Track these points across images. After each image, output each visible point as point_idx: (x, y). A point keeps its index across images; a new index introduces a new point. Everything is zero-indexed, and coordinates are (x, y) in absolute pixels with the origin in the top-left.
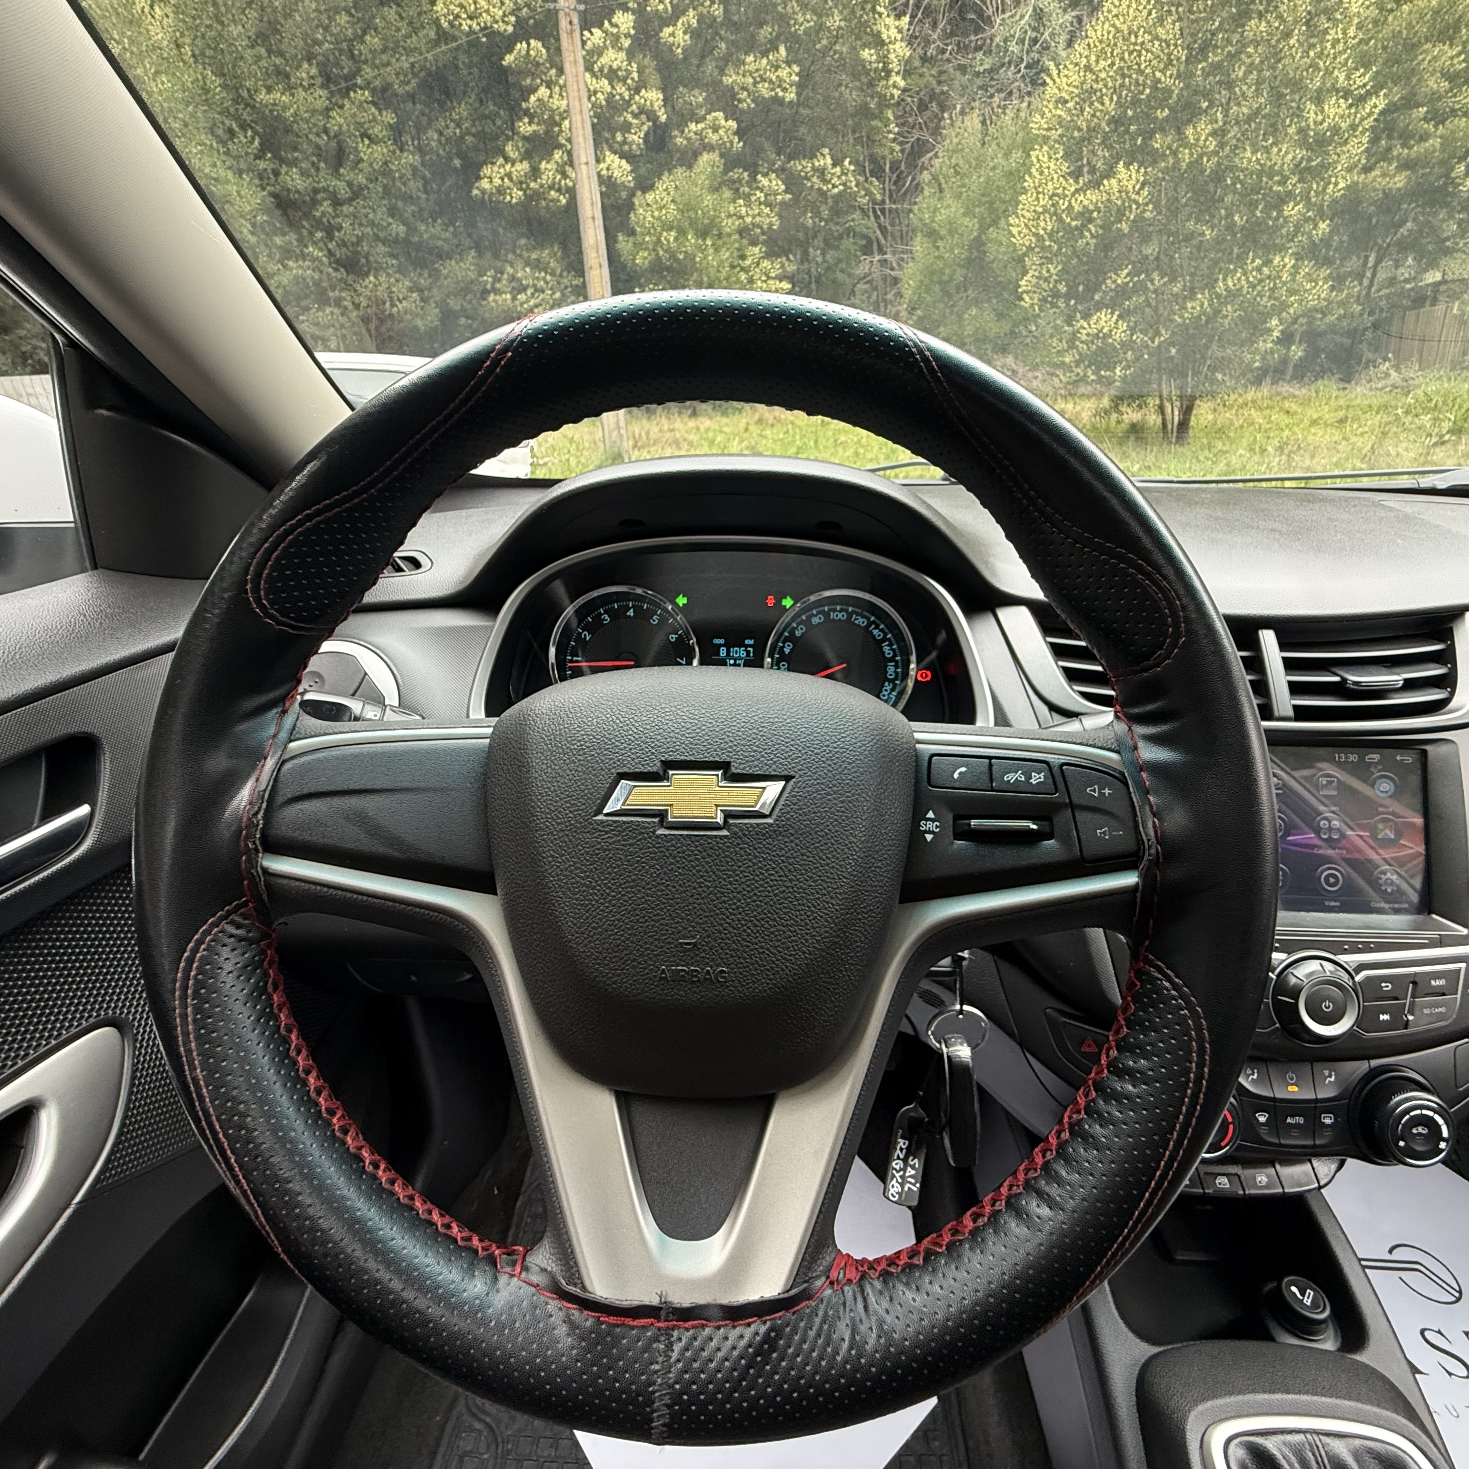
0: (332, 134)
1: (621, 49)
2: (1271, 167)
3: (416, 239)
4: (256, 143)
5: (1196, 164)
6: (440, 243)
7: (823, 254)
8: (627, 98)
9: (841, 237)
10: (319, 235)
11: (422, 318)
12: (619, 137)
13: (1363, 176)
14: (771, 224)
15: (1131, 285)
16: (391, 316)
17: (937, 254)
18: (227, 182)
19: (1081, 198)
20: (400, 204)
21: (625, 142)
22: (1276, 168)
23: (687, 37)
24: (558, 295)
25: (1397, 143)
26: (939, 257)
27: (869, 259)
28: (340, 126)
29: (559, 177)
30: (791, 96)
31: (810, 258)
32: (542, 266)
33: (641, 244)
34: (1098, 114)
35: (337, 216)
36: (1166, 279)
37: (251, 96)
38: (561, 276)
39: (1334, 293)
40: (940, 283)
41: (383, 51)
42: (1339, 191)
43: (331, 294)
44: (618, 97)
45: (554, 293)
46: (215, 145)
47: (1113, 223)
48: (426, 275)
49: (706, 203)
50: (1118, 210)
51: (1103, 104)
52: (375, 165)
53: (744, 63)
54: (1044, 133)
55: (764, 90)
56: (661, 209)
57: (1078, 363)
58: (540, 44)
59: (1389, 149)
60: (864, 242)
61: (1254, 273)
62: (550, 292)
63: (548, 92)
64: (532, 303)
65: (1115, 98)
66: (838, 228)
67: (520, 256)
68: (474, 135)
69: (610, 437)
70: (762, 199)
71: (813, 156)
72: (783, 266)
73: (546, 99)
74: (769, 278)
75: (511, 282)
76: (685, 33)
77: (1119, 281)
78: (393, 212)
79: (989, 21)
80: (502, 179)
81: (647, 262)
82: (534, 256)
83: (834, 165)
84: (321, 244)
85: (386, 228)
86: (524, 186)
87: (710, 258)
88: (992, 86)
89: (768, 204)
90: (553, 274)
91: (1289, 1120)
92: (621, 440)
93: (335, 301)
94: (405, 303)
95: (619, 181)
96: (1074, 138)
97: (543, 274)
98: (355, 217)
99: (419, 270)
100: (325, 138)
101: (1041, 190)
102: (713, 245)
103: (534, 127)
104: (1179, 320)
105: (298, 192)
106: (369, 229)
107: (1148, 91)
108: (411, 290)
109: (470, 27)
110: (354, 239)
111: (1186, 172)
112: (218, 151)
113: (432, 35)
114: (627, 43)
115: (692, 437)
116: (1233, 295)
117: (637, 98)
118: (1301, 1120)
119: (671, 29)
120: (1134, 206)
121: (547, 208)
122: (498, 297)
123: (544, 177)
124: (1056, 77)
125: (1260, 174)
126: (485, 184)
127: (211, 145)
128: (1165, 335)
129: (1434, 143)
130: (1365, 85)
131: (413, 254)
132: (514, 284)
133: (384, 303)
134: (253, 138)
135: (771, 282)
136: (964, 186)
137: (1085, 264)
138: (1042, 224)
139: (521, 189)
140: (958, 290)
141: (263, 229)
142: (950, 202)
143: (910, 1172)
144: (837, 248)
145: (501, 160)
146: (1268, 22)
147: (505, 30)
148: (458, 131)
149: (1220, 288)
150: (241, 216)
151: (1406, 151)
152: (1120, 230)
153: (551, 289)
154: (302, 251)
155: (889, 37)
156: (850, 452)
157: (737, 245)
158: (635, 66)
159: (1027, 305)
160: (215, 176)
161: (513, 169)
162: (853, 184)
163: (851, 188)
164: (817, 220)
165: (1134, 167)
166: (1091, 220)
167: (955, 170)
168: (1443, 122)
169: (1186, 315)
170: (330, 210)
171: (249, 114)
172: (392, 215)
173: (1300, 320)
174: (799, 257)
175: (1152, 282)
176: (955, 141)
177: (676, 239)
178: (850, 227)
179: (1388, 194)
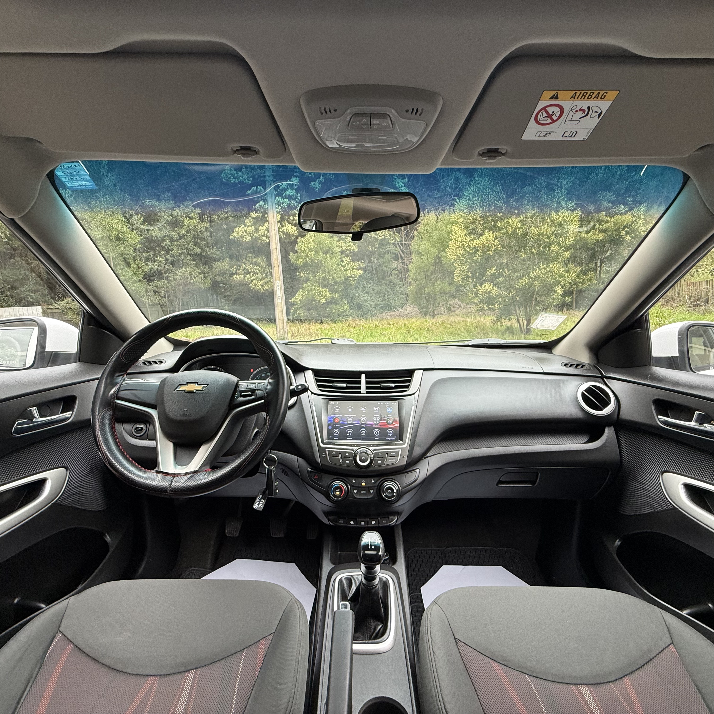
0: (174, 216)
1: (293, 189)
2: (542, 233)
3: (204, 254)
4: (142, 219)
5: (514, 232)
6: (215, 256)
7: (377, 260)
8: (296, 205)
9: (385, 253)
10: (163, 253)
11: (203, 284)
12: (291, 218)
13: (586, 235)
15: (497, 273)
17: (422, 261)
18: (127, 233)
19: (472, 243)
20: (199, 241)
22: (544, 233)
23: (320, 185)
24: (264, 275)
25: (597, 224)
26: (423, 262)
27: (397, 262)
28: (178, 213)
29: (266, 232)
31: (372, 261)
32: (257, 264)
33: (300, 256)
34: (475, 214)
35: (172, 246)
36: (510, 272)
38: (265, 268)
39: (585, 276)
40: (424, 271)
42: (571, 241)
43: (164, 275)
44: (292, 205)
45: (262, 275)
46: (124, 220)
47: (486, 252)
48: (207, 268)
49: (327, 242)
50: (488, 247)
51: (477, 211)
52: (190, 227)
54: (456, 220)
56: (308, 243)
57: (480, 302)
58: (261, 187)
59: (595, 226)
60: (394, 256)
61: (544, 270)
62: (260, 274)
63: (264, 203)
64: (252, 278)
65: (481, 209)
66: (383, 250)
67: (249, 260)
68: (233, 217)
69: (280, 332)
72: (359, 264)
73: (263, 205)
74: (353, 269)
76: (319, 184)
77: (492, 272)
78: (196, 244)
80: (243, 232)
81: (302, 263)
82: (254, 260)
84: (163, 256)
85: (192, 250)
86: (252, 235)
87: (328, 262)
88: (442, 202)
90: (262, 267)
91: (362, 492)
92: (285, 333)
93: (166, 278)
94: (197, 278)
95: (291, 234)
96: (468, 222)
97: (258, 267)
98: (179, 246)
99: (204, 266)
100: (171, 217)
101: (457, 240)
102: (330, 257)
103: (257, 214)
104: (518, 287)
105: (156, 237)
106: (185, 251)
107: (493, 207)
108: (200, 273)
109: (234, 181)
110: (178, 254)
111: (511, 234)
112: (125, 222)
113: (219, 184)
114: (296, 187)
115: (319, 332)
116: (537, 278)
118: (365, 492)
119: (314, 183)
120: (493, 246)
121: (261, 243)
122: (237, 276)
123: (260, 232)
124: (458, 202)
125: (539, 235)
126: (235, 234)
127: (122, 220)
128: (514, 292)
129: (611, 224)
130: (573, 206)
131: (203, 260)
132: (245, 271)
133: (188, 278)
134: (141, 217)
135: (354, 270)
136: (431, 236)
137: (478, 266)
138: (459, 251)
139: (250, 236)
140: (432, 274)
141: (139, 250)
142: (425, 242)
143: (261, 502)
144: (383, 258)
145: (243, 226)
146: (532, 187)
147: (248, 183)
148: (226, 215)
149: (531, 275)
150: (130, 246)
151: (601, 226)
152: (489, 254)
153: (261, 273)
154: (154, 259)
155: (399, 186)
156: (386, 338)
157: (340, 257)
158: (299, 195)
159: (456, 281)
160: (122, 231)
161: (248, 229)
162: (388, 235)
163: (387, 237)
164: (373, 248)
165: (491, 233)
166: (478, 250)
167: (427, 231)
168: (613, 217)
169: (520, 285)
170: (169, 243)
172: (195, 245)
173: (573, 286)
174: (367, 261)
175: (505, 272)
176: (426, 221)
177: (314, 255)
178: (388, 250)
179: (598, 241)
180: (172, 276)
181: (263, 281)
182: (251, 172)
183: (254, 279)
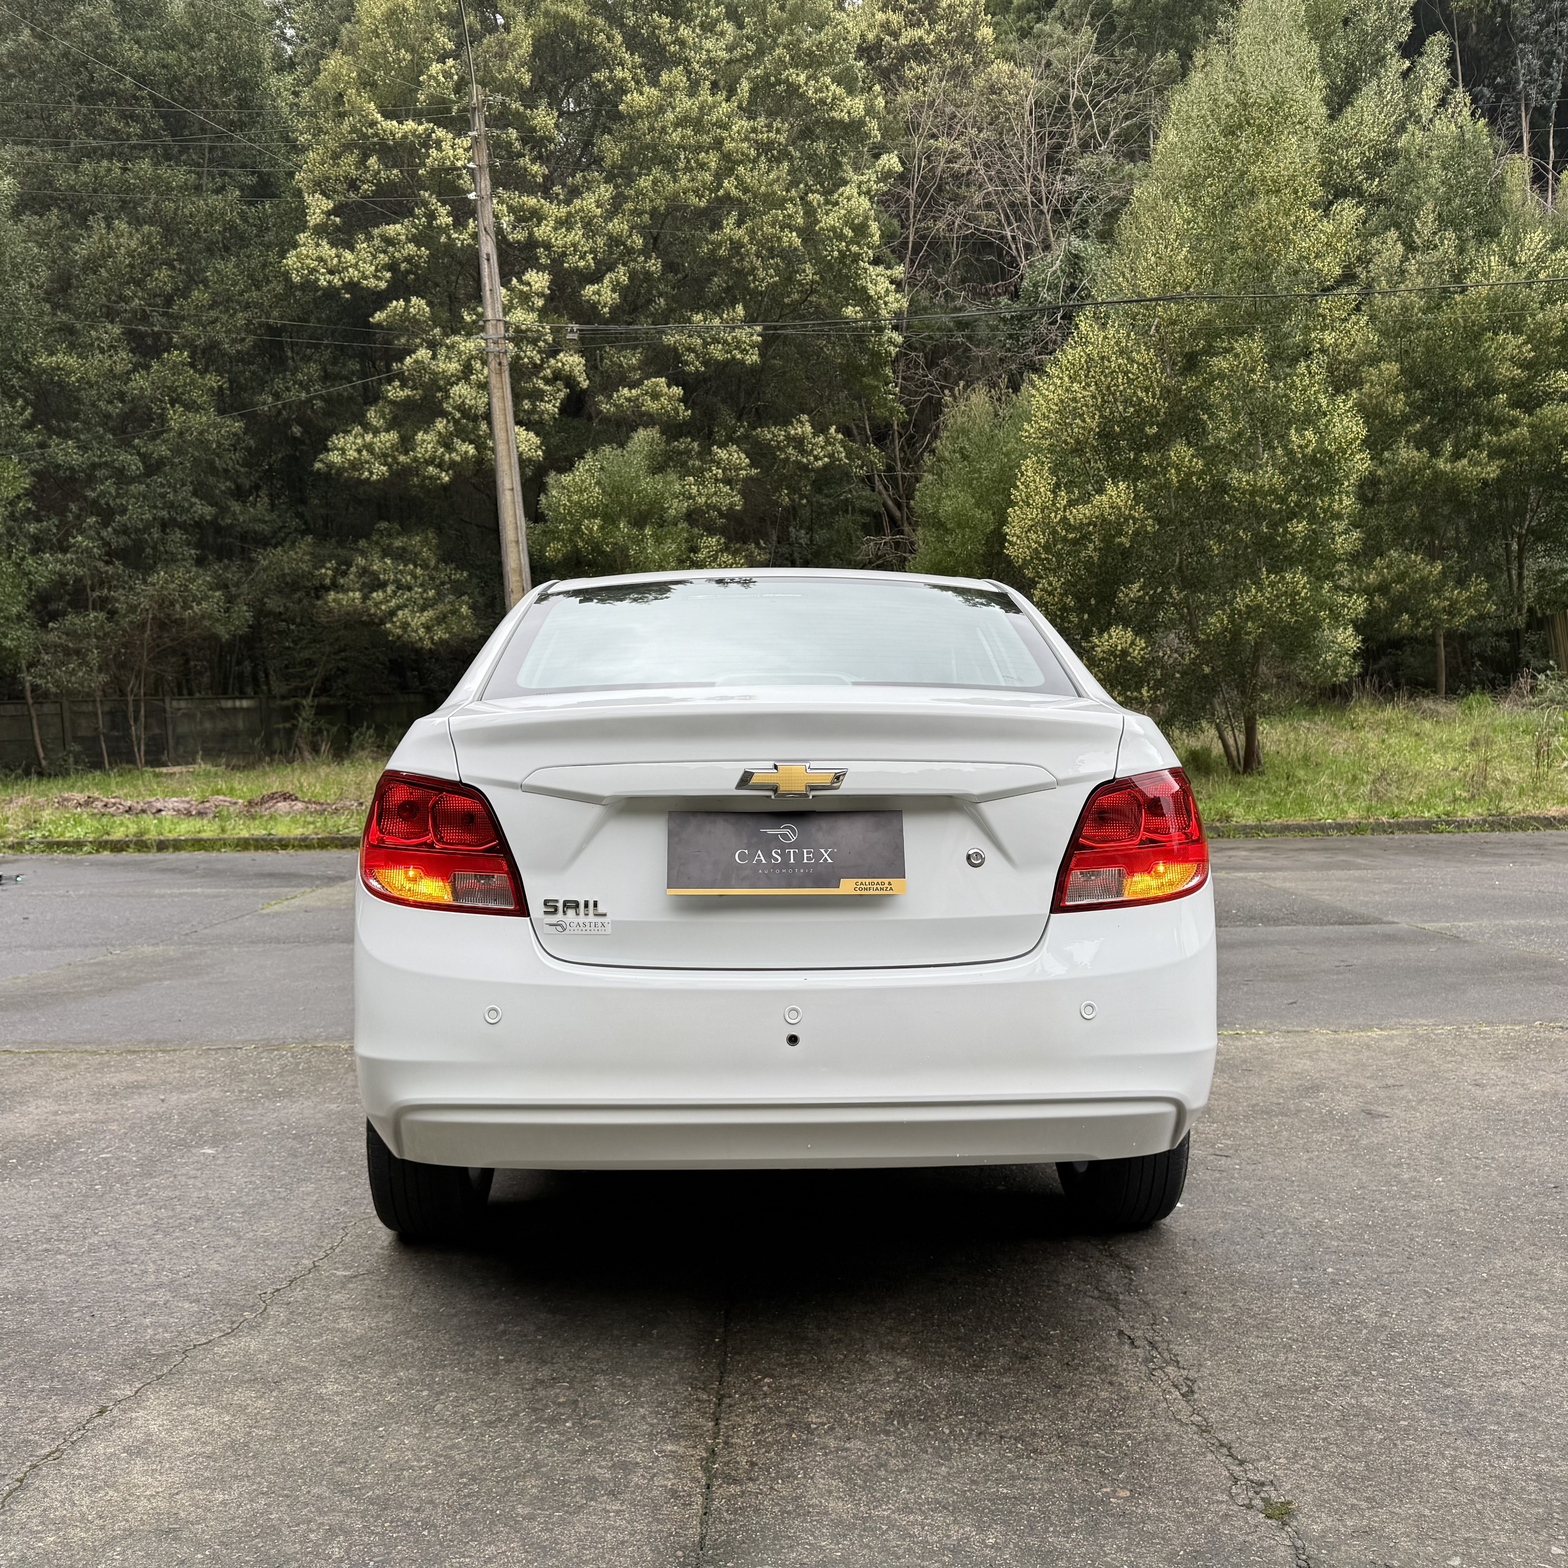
0: (129, 400)
1: (532, 309)
3: (227, 522)
4: (27, 413)
5: (1185, 483)
6: (260, 527)
8: (538, 361)
9: (834, 512)
10: (91, 520)
11: (226, 624)
14: (732, 504)
15: (1147, 598)
16: (180, 622)
17: (945, 549)
19: (1075, 511)
20: (210, 480)
21: (534, 410)
23: (616, 295)
25: (1486, 430)
26: (949, 554)
28: (142, 390)
29: (441, 450)
30: (753, 358)
32: (409, 556)
33: (553, 532)
35: (118, 496)
36: (1185, 593)
37: (26, 359)
38: (436, 568)
41: (211, 307)
47: (1112, 537)
48: (236, 568)
49: (644, 485)
50: (1116, 525)
51: (1084, 421)
52: (185, 435)
53: (689, 320)
54: (1036, 441)
55: (717, 352)
56: (581, 492)
60: (869, 518)
63: (431, 353)
64: (392, 604)
65: (1097, 416)
66: (830, 500)
67: (377, 543)
68: (325, 399)
70: (720, 476)
71: (786, 422)
73: (426, 362)
75: (360, 576)
76: (614, 291)
77: (1133, 595)
78: (199, 490)
79: (1013, 262)
80: (359, 451)
81: (560, 555)
82: (397, 543)
83: (815, 435)
84: (93, 532)
85: (188, 510)
86: (390, 460)
87: (649, 550)
89: (728, 482)
90: (425, 566)
93: (96, 603)
94: (204, 605)
97: (410, 567)
98: (146, 497)
99: (225, 561)
100: (119, 404)
101: (1030, 502)
102: (653, 535)
103: (407, 392)
105: (72, 469)
106: (164, 513)
107: (1132, 408)
108: (213, 587)
109: (329, 282)
113: (280, 289)
114: (540, 303)
117: (552, 361)
119: (595, 286)
120: (1131, 522)
121: (422, 487)
122: (341, 596)
123: (419, 449)
126: (333, 456)
128: (1195, 652)
132: (364, 579)
133: (172, 604)
134: (24, 409)
136: (974, 472)
137: (1096, 576)
138: (1035, 537)
139: (385, 464)
142: (957, 491)
144: (830, 526)
145: (359, 429)
147: (377, 286)
148: (303, 394)
149: (1238, 604)
151: (1496, 438)
152: (1121, 544)
153: (421, 585)
155: (878, 291)
157: (686, 534)
158: (548, 326)
161: (375, 440)
162: (843, 455)
163: (840, 460)
164: (796, 497)
165: (1123, 484)
166: (1089, 534)
167: (962, 455)
169: (1209, 631)
170: (113, 489)
171: (20, 379)
172: (195, 494)
173: (1423, 623)
174: (775, 538)
175: (1171, 595)
176: (959, 420)
177: (602, 528)
178: (847, 499)
179: (1485, 483)
180: (122, 598)
181: (429, 614)
182: (385, 252)
183: (400, 607)
